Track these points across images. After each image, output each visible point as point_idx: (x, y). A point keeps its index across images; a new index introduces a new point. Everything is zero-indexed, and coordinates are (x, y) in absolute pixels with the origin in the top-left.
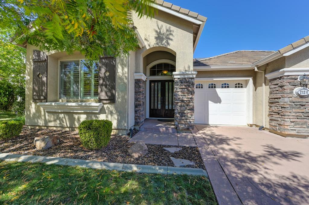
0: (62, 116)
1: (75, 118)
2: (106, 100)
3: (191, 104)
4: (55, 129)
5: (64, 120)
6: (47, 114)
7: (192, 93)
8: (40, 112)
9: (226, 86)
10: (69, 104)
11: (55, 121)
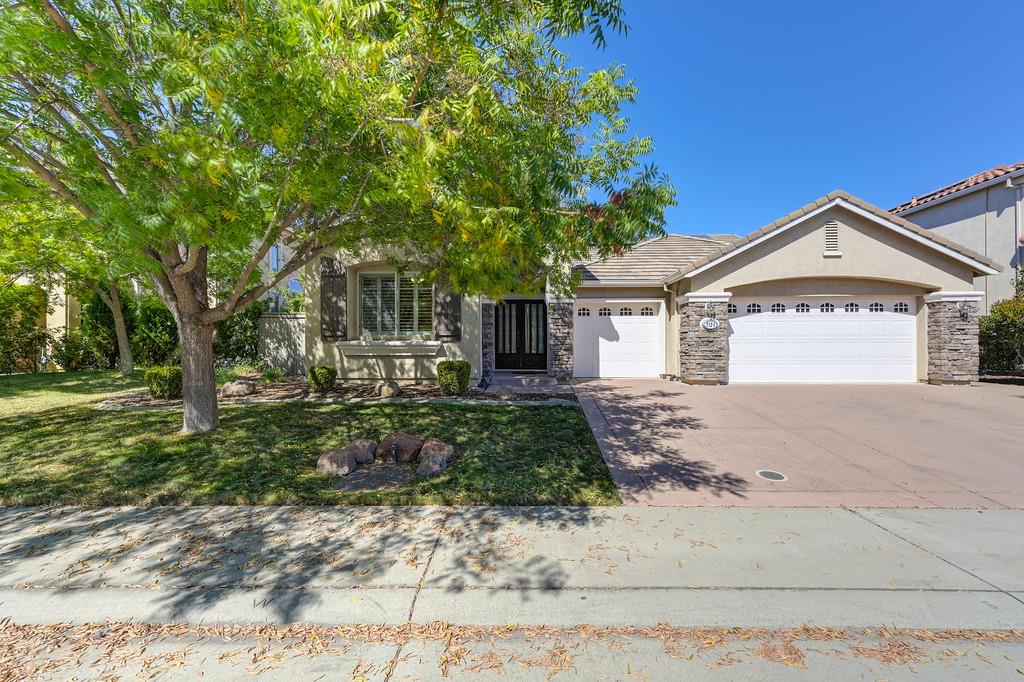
0: (372, 361)
1: (395, 365)
2: (447, 336)
3: (568, 341)
4: (359, 382)
5: (377, 368)
6: (345, 359)
7: (570, 325)
8: (333, 356)
9: (626, 311)
10: (391, 343)
11: (360, 369)
